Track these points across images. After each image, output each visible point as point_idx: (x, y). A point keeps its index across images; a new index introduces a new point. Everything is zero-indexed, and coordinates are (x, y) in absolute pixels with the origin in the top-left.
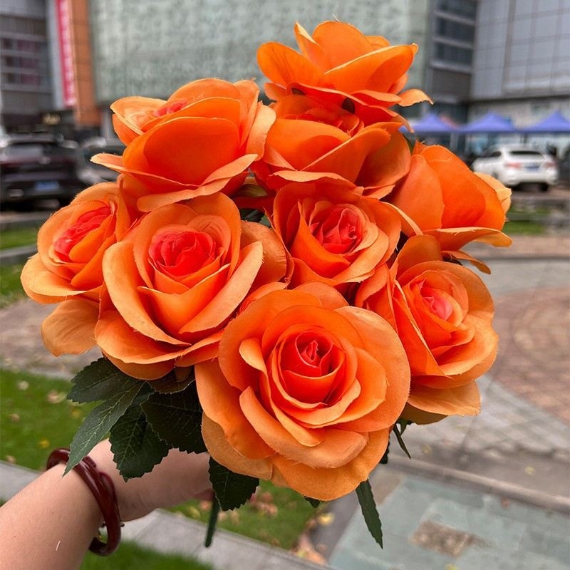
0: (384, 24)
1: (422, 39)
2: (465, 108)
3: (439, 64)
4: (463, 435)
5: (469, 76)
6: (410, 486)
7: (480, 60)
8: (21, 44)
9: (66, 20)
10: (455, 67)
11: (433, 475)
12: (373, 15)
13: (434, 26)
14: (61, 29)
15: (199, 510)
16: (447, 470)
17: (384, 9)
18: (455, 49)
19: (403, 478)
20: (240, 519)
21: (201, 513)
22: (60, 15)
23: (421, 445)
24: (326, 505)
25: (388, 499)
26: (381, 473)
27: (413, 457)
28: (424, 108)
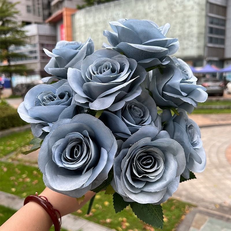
0: (187, 31)
1: (203, 36)
2: (222, 62)
3: (210, 45)
5: (223, 49)
6: (211, 222)
7: (228, 43)
8: (48, 45)
9: (64, 36)
10: (217, 46)
11: (221, 218)
12: (182, 28)
13: (208, 30)
14: (62, 39)
17: (187, 25)
18: (217, 39)
19: (208, 218)
22: (62, 34)
23: (215, 204)
24: (175, 229)
25: (202, 227)
26: (198, 216)
27: (212, 209)
28: (205, 62)
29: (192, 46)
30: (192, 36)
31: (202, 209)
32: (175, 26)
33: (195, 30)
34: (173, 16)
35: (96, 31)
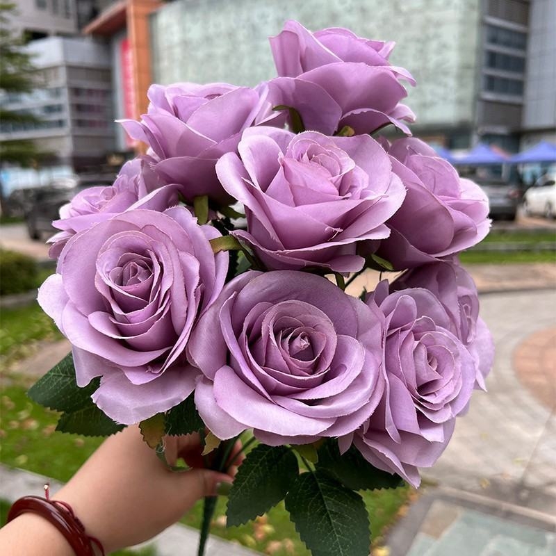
0: (433, 59)
1: (471, 73)
2: (517, 138)
3: (489, 96)
4: (523, 470)
5: (520, 107)
6: (468, 522)
7: (531, 91)
8: (90, 92)
9: (131, 68)
10: (505, 98)
11: (492, 510)
12: (422, 53)
13: (484, 59)
14: (126, 77)
15: (255, 538)
16: (507, 506)
17: (434, 45)
18: (505, 81)
19: (460, 512)
20: (296, 549)
21: (257, 542)
22: (125, 63)
23: (479, 478)
24: (382, 538)
25: (446, 534)
26: (438, 507)
27: (470, 491)
28: (475, 139)
29: (444, 99)
30: (446, 73)
31: (447, 489)
32: (404, 48)
33: (453, 58)
34: (400, 21)
35: (210, 57)
